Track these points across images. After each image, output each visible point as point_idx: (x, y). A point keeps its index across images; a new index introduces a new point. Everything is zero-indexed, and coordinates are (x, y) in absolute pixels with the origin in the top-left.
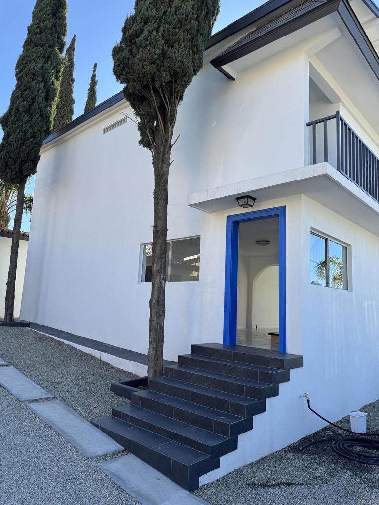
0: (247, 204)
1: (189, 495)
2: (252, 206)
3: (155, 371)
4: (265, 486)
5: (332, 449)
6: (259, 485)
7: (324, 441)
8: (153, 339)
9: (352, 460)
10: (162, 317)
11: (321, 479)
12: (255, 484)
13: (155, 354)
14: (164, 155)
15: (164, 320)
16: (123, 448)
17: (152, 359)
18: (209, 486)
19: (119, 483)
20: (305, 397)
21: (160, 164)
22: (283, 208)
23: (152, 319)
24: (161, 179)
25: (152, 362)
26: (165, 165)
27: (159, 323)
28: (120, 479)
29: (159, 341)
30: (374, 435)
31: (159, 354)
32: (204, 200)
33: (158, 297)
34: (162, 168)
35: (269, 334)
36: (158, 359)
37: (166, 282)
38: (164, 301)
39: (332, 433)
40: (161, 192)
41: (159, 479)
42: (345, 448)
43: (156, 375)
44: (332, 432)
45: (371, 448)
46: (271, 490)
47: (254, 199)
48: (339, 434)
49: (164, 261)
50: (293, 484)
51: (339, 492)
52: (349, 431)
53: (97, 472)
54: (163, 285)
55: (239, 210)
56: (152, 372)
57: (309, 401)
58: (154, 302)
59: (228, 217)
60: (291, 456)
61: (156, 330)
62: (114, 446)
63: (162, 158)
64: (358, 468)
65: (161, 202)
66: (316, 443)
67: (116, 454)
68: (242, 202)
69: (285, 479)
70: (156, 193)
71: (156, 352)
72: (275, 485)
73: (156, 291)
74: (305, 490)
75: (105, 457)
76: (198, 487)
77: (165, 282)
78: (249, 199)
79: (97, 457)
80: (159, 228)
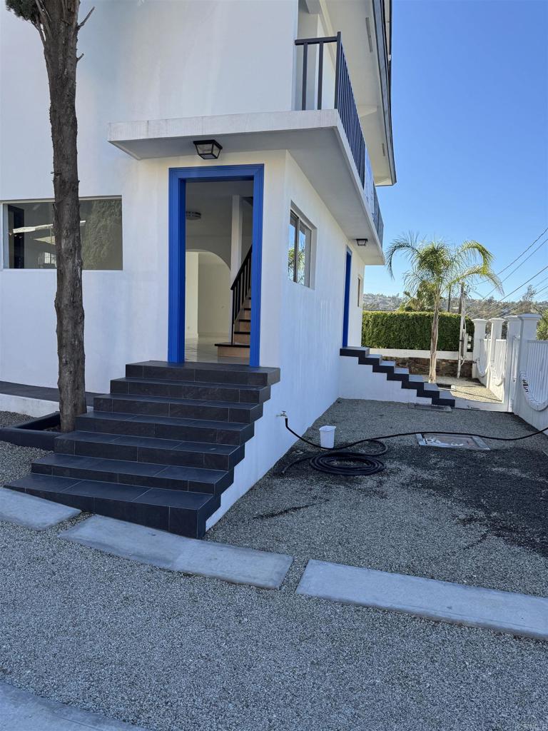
0: (212, 154)
1: (202, 543)
2: (216, 158)
3: (75, 405)
4: (273, 515)
5: (312, 467)
6: (267, 516)
7: (300, 461)
8: (68, 360)
9: (337, 475)
10: (81, 326)
11: (320, 498)
12: (262, 516)
13: (74, 381)
14: (67, 40)
15: (83, 329)
16: (80, 511)
17: (69, 388)
18: (215, 528)
19: (107, 551)
20: (283, 415)
21: (61, 58)
22: (261, 167)
23: (64, 328)
24: (64, 86)
25: (69, 392)
26: (69, 61)
27: (77, 335)
28: (106, 546)
29: (78, 361)
30: (341, 448)
31: (80, 380)
32: (142, 138)
33: (73, 295)
34: (65, 67)
35: (216, 345)
36: (78, 388)
37: (83, 271)
38: (81, 300)
39: (302, 453)
40: (66, 111)
41: (154, 535)
42: (325, 463)
43: (76, 410)
44: (302, 451)
45: (346, 460)
46: (281, 518)
47: (220, 148)
48: (309, 452)
49: (77, 235)
50: (299, 508)
51: (344, 506)
52: (319, 446)
53: (65, 545)
54: (79, 274)
55: (196, 162)
56: (70, 408)
57: (286, 420)
58: (65, 301)
59: (172, 171)
60: (277, 481)
61: (73, 345)
62: (66, 511)
63: (64, 45)
64: (347, 481)
65: (67, 130)
66: (293, 464)
67: (73, 520)
68: (203, 148)
69: (288, 505)
70: (53, 111)
71: (75, 378)
72: (281, 513)
73: (67, 284)
74: (314, 511)
75: (61, 525)
76: (205, 533)
77: (81, 270)
78: (215, 147)
79: (51, 527)
80: (66, 176)
